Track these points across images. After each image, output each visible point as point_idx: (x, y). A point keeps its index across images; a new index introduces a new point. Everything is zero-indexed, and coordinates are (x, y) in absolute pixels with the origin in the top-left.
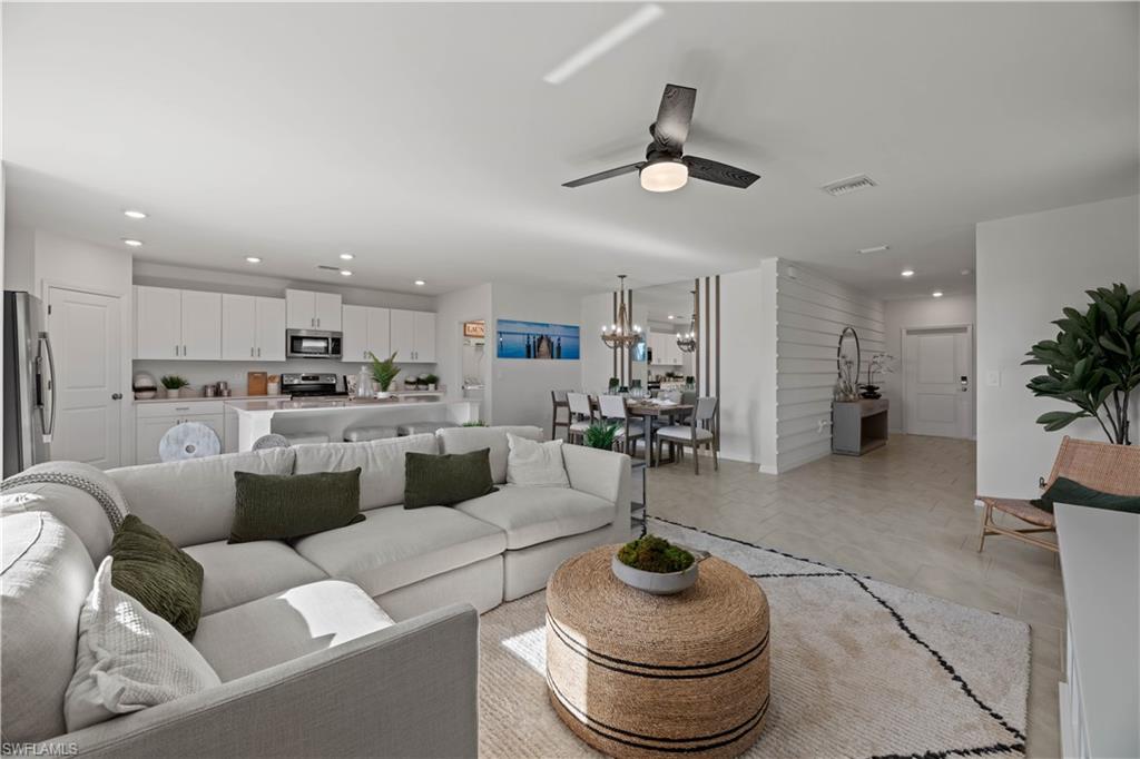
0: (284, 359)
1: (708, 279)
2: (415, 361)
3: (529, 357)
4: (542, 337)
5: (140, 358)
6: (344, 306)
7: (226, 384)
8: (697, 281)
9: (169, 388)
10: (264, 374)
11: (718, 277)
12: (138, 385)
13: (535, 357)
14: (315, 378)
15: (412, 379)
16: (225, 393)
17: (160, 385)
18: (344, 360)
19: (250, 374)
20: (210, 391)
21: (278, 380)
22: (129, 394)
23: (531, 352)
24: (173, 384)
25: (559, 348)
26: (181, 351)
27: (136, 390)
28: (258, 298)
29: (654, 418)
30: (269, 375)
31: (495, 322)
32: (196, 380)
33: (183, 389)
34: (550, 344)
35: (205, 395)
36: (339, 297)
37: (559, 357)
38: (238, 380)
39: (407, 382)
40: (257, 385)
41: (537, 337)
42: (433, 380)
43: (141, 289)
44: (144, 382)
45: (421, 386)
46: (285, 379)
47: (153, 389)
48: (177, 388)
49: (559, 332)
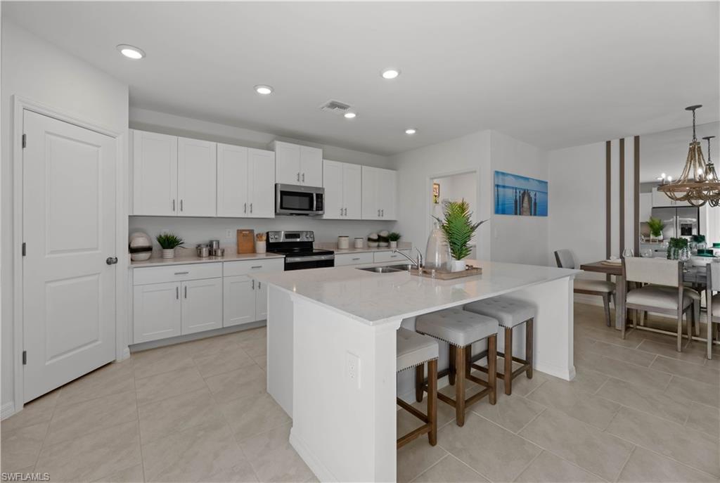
0: (272, 215)
3: (516, 214)
4: (525, 192)
5: (136, 213)
6: (324, 161)
7: (218, 242)
9: (164, 248)
10: (252, 231)
12: (135, 245)
13: (520, 214)
14: (296, 235)
15: (375, 237)
16: (219, 253)
17: (156, 244)
18: (325, 217)
19: (239, 232)
20: (205, 251)
21: (265, 238)
22: (125, 256)
24: (169, 243)
26: (178, 206)
27: (133, 250)
28: (251, 149)
30: (256, 233)
31: (493, 173)
32: (191, 238)
33: (177, 248)
35: (199, 255)
36: (320, 151)
37: (535, 215)
38: (228, 238)
39: (370, 240)
40: (246, 244)
41: (522, 192)
42: (395, 237)
43: (137, 132)
44: (140, 242)
45: (383, 244)
46: (271, 236)
47: (149, 249)
48: (172, 248)
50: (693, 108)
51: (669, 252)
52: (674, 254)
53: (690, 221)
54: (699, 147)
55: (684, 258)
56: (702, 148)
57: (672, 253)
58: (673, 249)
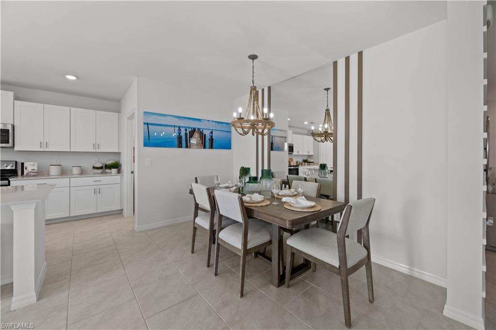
1: (347, 59)
2: (98, 151)
3: (180, 146)
4: (194, 130)
8: (335, 63)
11: (360, 54)
13: (186, 147)
15: (99, 165)
23: (182, 142)
25: (212, 140)
29: (282, 229)
31: (142, 114)
34: (202, 136)
36: (11, 94)
37: (211, 147)
39: (94, 168)
42: (116, 165)
45: (107, 171)
49: (212, 126)
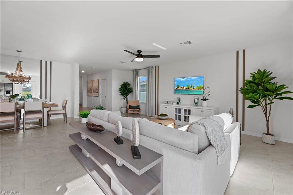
1: (46, 62)
50: (19, 51)
51: (10, 99)
52: (12, 101)
53: (10, 89)
54: (20, 65)
55: (16, 102)
56: (21, 65)
57: (11, 100)
58: (11, 99)
